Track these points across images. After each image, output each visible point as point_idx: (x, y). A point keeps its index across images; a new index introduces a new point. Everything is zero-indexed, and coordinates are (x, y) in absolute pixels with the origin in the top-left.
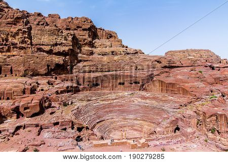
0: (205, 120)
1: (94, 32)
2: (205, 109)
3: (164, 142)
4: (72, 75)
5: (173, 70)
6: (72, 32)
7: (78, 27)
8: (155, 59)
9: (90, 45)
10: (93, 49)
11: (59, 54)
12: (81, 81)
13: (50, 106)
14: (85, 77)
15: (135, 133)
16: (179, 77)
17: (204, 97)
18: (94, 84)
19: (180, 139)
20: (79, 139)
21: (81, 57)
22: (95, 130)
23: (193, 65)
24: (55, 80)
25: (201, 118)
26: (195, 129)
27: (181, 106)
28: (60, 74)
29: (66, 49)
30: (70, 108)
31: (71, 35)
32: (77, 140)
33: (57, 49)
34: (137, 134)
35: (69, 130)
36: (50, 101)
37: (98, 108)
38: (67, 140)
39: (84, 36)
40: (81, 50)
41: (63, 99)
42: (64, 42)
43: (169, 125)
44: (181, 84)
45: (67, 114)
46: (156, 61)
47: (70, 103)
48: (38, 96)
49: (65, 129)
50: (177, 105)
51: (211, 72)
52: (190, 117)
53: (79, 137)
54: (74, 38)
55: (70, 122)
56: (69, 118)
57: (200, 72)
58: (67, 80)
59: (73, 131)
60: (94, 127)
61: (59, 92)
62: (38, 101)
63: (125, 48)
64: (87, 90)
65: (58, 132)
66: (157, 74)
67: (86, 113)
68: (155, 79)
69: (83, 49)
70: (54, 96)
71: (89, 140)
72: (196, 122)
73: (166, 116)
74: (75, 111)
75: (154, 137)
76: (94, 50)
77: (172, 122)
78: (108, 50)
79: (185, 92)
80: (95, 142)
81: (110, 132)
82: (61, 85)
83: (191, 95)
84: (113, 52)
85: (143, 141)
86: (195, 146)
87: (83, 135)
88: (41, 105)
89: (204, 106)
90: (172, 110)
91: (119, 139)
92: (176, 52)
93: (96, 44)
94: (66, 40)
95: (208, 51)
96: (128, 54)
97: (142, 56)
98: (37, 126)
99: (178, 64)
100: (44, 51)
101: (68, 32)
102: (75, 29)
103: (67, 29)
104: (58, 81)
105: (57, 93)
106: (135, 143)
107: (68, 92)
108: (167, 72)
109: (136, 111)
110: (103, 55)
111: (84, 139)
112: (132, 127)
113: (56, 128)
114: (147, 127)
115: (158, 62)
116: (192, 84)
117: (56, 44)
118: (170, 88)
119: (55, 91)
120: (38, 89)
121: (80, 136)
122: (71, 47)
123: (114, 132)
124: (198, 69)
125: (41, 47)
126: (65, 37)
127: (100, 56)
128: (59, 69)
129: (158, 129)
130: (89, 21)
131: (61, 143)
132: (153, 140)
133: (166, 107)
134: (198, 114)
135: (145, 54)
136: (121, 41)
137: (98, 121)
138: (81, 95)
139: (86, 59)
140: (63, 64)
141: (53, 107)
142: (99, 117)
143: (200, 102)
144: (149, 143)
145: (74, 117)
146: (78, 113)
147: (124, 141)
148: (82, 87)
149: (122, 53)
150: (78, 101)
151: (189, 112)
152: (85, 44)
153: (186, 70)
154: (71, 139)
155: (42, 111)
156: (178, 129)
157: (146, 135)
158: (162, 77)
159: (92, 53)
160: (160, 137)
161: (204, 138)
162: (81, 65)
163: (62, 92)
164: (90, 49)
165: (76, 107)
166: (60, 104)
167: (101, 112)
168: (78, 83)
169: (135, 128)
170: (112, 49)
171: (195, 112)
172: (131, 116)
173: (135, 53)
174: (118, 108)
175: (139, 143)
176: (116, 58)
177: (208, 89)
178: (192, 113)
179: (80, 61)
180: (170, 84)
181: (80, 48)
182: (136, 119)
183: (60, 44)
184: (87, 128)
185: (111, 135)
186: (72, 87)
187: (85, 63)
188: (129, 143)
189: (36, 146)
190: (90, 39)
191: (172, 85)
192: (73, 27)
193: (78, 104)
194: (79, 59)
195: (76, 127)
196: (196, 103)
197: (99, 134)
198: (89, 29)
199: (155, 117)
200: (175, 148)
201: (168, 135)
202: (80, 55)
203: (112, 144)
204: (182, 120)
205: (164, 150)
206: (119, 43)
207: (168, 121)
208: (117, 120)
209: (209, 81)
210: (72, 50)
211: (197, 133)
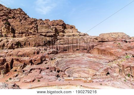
0: (123, 69)
1: (64, 26)
2: (123, 63)
3: (101, 80)
4: (55, 46)
5: (104, 43)
6: (55, 27)
7: (57, 24)
8: (95, 37)
9: (63, 32)
11: (49, 36)
12: (58, 49)
13: (45, 60)
14: (61, 47)
15: (86, 74)
16: (108, 46)
17: (122, 57)
18: (65, 50)
19: (110, 79)
20: (58, 76)
21: (59, 38)
22: (66, 72)
23: (115, 40)
25: (121, 68)
26: (118, 74)
27: (110, 61)
28: (49, 45)
29: (52, 34)
30: (54, 61)
31: (55, 28)
32: (57, 77)
33: (48, 34)
34: (86, 75)
35: (54, 71)
36: (45, 58)
37: (67, 62)
39: (60, 28)
41: (51, 57)
42: (51, 31)
43: (103, 71)
44: (109, 50)
45: (53, 64)
46: (95, 38)
47: (54, 59)
48: (40, 55)
49: (52, 71)
50: (108, 61)
51: (125, 44)
52: (115, 67)
53: (58, 75)
54: (56, 29)
55: (54, 68)
56: (54, 66)
57: (119, 44)
58: (53, 48)
59: (56, 72)
62: (40, 58)
64: (61, 53)
65: (48, 72)
66: (96, 45)
67: (61, 64)
68: (95, 47)
69: (59, 34)
70: (47, 55)
72: (119, 70)
73: (101, 67)
74: (56, 63)
75: (95, 77)
76: (65, 34)
77: (105, 70)
78: (71, 34)
79: (111, 54)
80: (65, 78)
81: (73, 73)
82: (50, 50)
83: (115, 56)
84: (73, 35)
85: (90, 79)
86: (119, 83)
88: (41, 59)
89: (123, 62)
90: (104, 63)
91: (77, 78)
92: (105, 34)
93: (65, 32)
94: (52, 30)
95: (122, 33)
96: (81, 35)
97: (87, 37)
98: (39, 69)
99: (106, 40)
100: (43, 35)
101: (53, 26)
102: (56, 25)
103: (53, 25)
104: (48, 49)
106: (86, 80)
107: (53, 53)
108: (101, 44)
109: (85, 64)
110: (69, 36)
111: (60, 76)
112: (84, 71)
113: (48, 70)
114: (92, 72)
115: (96, 39)
116: (115, 50)
117: (48, 32)
118: (103, 52)
119: (47, 53)
120: (40, 52)
121: (59, 75)
122: (54, 33)
123: (75, 74)
124: (118, 42)
125: (42, 33)
126: (52, 29)
127: (67, 37)
129: (98, 73)
130: (62, 21)
131: (50, 78)
132: (95, 79)
133: (102, 62)
134: (120, 66)
135: (89, 35)
136: (77, 30)
137: (67, 68)
138: (59, 55)
140: (51, 41)
141: (46, 60)
142: (67, 66)
143: (120, 60)
144: (93, 80)
145: (56, 66)
146: (58, 63)
147: (80, 78)
148: (59, 51)
149: (78, 35)
151: (114, 65)
152: (61, 32)
153: (111, 43)
154: (54, 76)
155: (41, 63)
156: (108, 73)
157: (91, 76)
158: (99, 47)
159: (64, 36)
160: (99, 77)
161: (124, 79)
162: (58, 41)
163: (50, 54)
164: (63, 34)
165: (57, 61)
166: (49, 59)
167: (68, 64)
168: (57, 50)
169: (85, 72)
170: (73, 34)
171: (118, 65)
172: (83, 66)
173: (84, 35)
174: (76, 62)
175: (88, 80)
176: (75, 37)
177: (124, 53)
178: (116, 65)
180: (103, 50)
181: (58, 33)
182: (86, 68)
183: (49, 32)
184: (62, 71)
185: (73, 75)
186: (54, 51)
187: (61, 40)
188: (83, 80)
189: (39, 78)
190: (63, 29)
191: (104, 50)
192: (55, 24)
193: (57, 59)
195: (56, 70)
196: (118, 60)
197: (67, 74)
198: (62, 25)
199: (96, 67)
200: (107, 84)
201: (103, 77)
202: (58, 37)
203: (74, 80)
204: (110, 69)
205: (101, 84)
206: (76, 31)
207: (103, 69)
208: (76, 67)
209: (124, 48)
210: (55, 35)
211: (120, 76)
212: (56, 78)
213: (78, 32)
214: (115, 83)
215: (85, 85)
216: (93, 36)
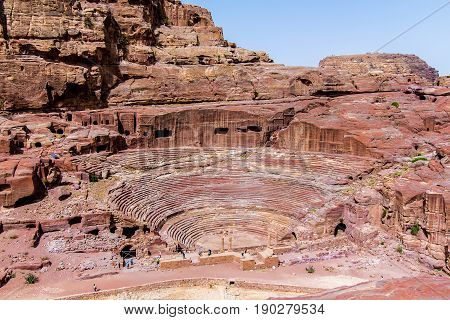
0: (398, 208)
1: (155, 8)
2: (400, 184)
3: (313, 255)
4: (106, 111)
5: (336, 99)
6: (104, 7)
8: (299, 74)
9: (147, 38)
10: (155, 49)
11: (73, 59)
12: (128, 125)
13: (57, 182)
14: (138, 116)
15: (251, 236)
16: (350, 116)
17: (399, 160)
18: (160, 131)
19: (345, 248)
20: (127, 253)
21: (128, 68)
22: (164, 233)
23: (379, 89)
24: (67, 123)
25: (391, 204)
26: (376, 228)
27: (351, 178)
28: (77, 108)
29: (92, 47)
30: (104, 184)
31: (102, 14)
32: (122, 255)
33: (69, 48)
34: (254, 240)
35: (105, 234)
36: (57, 169)
37: (169, 186)
38: (102, 254)
39: (133, 17)
40: (126, 51)
41: (89, 165)
42: (84, 30)
43: (323, 220)
44: (353, 132)
45: (100, 199)
46: (299, 79)
47: (104, 175)
48: (29, 159)
49: (95, 232)
50: (342, 177)
51: (417, 105)
52: (368, 202)
53: (127, 248)
54: (111, 23)
55: (105, 216)
56: (105, 207)
57: (395, 104)
58: (95, 123)
59: (115, 235)
60: (160, 226)
61: (78, 149)
62: (31, 171)
63: (229, 48)
64: (142, 146)
65: (79, 238)
66: (300, 108)
67: (141, 196)
68: (296, 119)
69: (130, 48)
70: (67, 159)
71: (150, 254)
72: (381, 212)
73: (317, 200)
74: (117, 193)
75: (291, 244)
76: (158, 51)
77: (330, 213)
78: (190, 52)
79: (360, 148)
80: (165, 259)
81: (196, 236)
82: (82, 134)
83: (373, 154)
84: (201, 58)
85: (267, 253)
86: (377, 261)
87: (135, 243)
88: (36, 178)
89: (398, 178)
90: (330, 187)
91: (216, 252)
92: (343, 59)
93: (161, 38)
94: (89, 25)
95: (414, 58)
96: (236, 62)
97: (268, 69)
98: (31, 225)
99: (347, 86)
100: (37, 53)
101: (94, 6)
104: (74, 124)
105: (73, 151)
106: (251, 258)
107: (99, 149)
108: (322, 105)
109: (253, 192)
110: (177, 64)
111: (139, 252)
112: (245, 225)
113: (76, 231)
114: (277, 224)
115: (304, 81)
116: (375, 131)
117: (66, 37)
118: (329, 139)
119: (68, 147)
120: (28, 143)
121: (130, 246)
122: (103, 45)
123: (204, 236)
124: (390, 98)
125: (30, 41)
126: (88, 20)
127: (171, 67)
128: (74, 97)
129: (300, 229)
131: (87, 262)
132: (290, 250)
133: (319, 180)
134: (386, 196)
135: (275, 62)
136: (219, 31)
137: (170, 212)
138: (130, 156)
139: (139, 74)
140: (85, 85)
141: (66, 184)
142: (171, 205)
143: (391, 171)
144: (281, 258)
145: (114, 206)
146: (125, 195)
147: (226, 254)
148: (131, 137)
149: (223, 59)
150: (124, 170)
151: (367, 190)
152: (137, 37)
153: (364, 100)
154: (109, 254)
155: (39, 194)
156: (342, 226)
157: (274, 242)
158: (312, 117)
159: (152, 60)
160: (303, 243)
161: (396, 244)
162: (125, 87)
163: (84, 150)
164: (148, 49)
165: (119, 184)
166: (82, 177)
167: (175, 195)
168: (121, 129)
169: (250, 226)
170: (200, 50)
171: (380, 191)
172: (243, 203)
173: (252, 61)
174: (213, 185)
175: (260, 258)
176: (208, 71)
177: (408, 142)
178: (373, 194)
179: (126, 78)
180: (329, 130)
181: (123, 46)
182: (252, 208)
183: (75, 37)
184: (146, 229)
185: (198, 243)
186: (106, 137)
187: (137, 84)
188: (238, 260)
189: (31, 268)
190: (147, 26)
191: (334, 133)
193: (123, 177)
194: (123, 72)
195: (119, 227)
196: (382, 173)
197: (172, 242)
198: (145, 1)
199: (295, 203)
200: (335, 266)
201: (320, 241)
202: (124, 63)
203: (203, 262)
204: (351, 208)
205: (311, 271)
206: (217, 37)
207: (323, 210)
208: (211, 210)
209: (412, 124)
210: (105, 52)
211: (382, 235)
212: (120, 260)
213: (226, 45)
214: (363, 260)
215: (249, 277)
216: (294, 69)
